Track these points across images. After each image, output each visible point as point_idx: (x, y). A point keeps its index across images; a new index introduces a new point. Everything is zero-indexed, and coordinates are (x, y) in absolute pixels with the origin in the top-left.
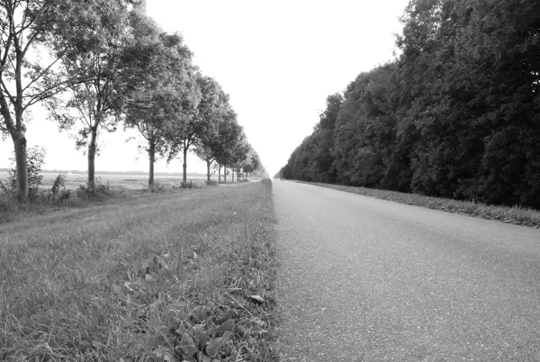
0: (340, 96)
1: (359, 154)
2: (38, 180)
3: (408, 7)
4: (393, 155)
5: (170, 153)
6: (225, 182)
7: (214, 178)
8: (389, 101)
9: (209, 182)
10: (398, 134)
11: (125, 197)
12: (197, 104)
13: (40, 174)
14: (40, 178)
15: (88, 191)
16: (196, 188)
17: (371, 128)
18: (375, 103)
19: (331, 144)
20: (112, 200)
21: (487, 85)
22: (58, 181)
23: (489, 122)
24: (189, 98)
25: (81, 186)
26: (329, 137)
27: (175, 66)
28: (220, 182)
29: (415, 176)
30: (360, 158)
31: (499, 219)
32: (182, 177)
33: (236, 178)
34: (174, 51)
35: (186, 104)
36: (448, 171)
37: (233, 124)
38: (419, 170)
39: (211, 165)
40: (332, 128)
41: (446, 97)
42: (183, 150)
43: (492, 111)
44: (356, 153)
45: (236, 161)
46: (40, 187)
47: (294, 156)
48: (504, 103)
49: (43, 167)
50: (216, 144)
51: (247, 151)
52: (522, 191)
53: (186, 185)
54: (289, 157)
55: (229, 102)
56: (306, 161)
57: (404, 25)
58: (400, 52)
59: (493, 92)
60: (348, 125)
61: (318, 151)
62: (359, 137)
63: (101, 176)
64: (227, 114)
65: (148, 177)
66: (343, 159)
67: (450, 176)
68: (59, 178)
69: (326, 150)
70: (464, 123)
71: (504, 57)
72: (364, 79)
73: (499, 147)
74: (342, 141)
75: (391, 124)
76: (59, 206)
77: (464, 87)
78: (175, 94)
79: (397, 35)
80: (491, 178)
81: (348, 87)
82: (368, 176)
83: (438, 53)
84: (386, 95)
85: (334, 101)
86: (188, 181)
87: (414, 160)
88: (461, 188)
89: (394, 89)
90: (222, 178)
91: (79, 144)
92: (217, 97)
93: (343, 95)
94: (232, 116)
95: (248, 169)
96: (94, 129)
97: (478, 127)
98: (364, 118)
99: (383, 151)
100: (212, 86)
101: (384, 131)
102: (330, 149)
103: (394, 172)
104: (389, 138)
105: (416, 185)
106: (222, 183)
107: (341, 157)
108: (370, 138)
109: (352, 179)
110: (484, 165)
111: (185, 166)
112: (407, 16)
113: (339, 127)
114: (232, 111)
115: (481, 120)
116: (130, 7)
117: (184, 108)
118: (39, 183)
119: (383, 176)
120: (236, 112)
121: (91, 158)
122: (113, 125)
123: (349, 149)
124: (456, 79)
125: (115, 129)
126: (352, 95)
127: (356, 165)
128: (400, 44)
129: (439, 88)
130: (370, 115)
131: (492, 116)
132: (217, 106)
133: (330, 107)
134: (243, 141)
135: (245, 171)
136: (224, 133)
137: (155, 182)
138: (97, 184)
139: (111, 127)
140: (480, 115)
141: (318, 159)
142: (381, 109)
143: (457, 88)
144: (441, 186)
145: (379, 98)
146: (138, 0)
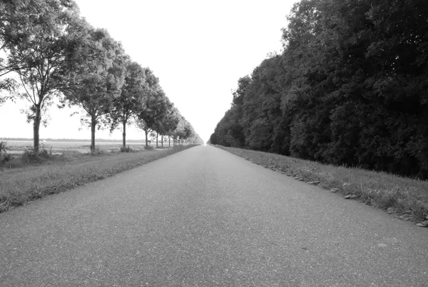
0: (248, 78)
1: (256, 124)
3: (294, 9)
4: (280, 124)
5: (113, 125)
6: (162, 147)
7: (153, 144)
8: (278, 82)
9: (147, 147)
11: (63, 159)
12: (120, 85)
15: (30, 155)
16: (133, 151)
17: (266, 104)
18: (269, 84)
19: (241, 117)
20: (49, 162)
21: (333, 70)
22: (1, 148)
23: (334, 99)
24: (112, 80)
25: (25, 151)
26: (240, 110)
27: (99, 56)
28: (158, 147)
29: (292, 141)
30: (257, 127)
31: (295, 176)
32: (122, 143)
33: (172, 144)
34: (99, 45)
35: (109, 86)
36: (313, 137)
38: (295, 137)
39: (149, 133)
40: (242, 103)
42: (122, 122)
43: (338, 89)
45: (168, 130)
47: (218, 125)
48: (343, 83)
50: (148, 117)
51: (177, 122)
53: (125, 149)
55: (159, 83)
56: (226, 130)
57: (289, 22)
58: (287, 43)
59: (339, 75)
60: (252, 101)
61: (232, 122)
62: (257, 110)
64: (157, 94)
65: (90, 143)
66: (247, 129)
67: (314, 141)
68: (1, 144)
69: (237, 122)
71: (343, 48)
73: (340, 118)
74: (247, 114)
75: (279, 100)
77: (317, 71)
78: (100, 78)
79: (284, 30)
80: (339, 142)
81: (254, 71)
82: (263, 141)
84: (276, 77)
85: (244, 82)
86: (127, 147)
87: (292, 129)
88: (320, 151)
89: (282, 73)
90: (160, 144)
91: (30, 118)
92: (143, 80)
93: (251, 77)
94: (161, 94)
95: (183, 136)
96: (38, 106)
97: (329, 102)
98: (262, 96)
99: (274, 122)
100: (140, 71)
101: (273, 105)
102: (239, 121)
103: (280, 138)
104: (277, 111)
105: (293, 148)
106: (159, 148)
107: (246, 126)
108: (266, 111)
109: (251, 144)
110: (333, 132)
111: (124, 134)
112: (294, 15)
113: (246, 102)
114: (161, 91)
115: (329, 96)
116: (65, 9)
119: (272, 142)
121: (36, 129)
122: (62, 102)
123: (251, 120)
125: (64, 105)
127: (253, 132)
128: (285, 37)
129: (301, 71)
130: (266, 93)
131: (336, 94)
132: (144, 87)
133: (241, 87)
134: (175, 114)
135: (180, 138)
136: (154, 108)
137: (96, 147)
138: (41, 150)
139: (61, 104)
140: (329, 93)
141: (231, 128)
142: (273, 88)
143: (312, 72)
144: (309, 149)
145: (272, 79)
146: (71, 3)
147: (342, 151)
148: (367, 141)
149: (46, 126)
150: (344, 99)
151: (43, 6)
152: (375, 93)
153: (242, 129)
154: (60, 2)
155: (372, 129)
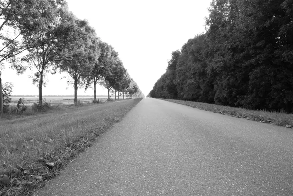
0: (179, 52)
1: (188, 83)
2: (9, 101)
3: (213, 3)
4: (205, 83)
5: (87, 85)
6: (119, 100)
7: (112, 97)
8: (204, 54)
9: (109, 100)
10: (207, 72)
11: (59, 109)
12: (97, 58)
13: (10, 97)
14: (10, 99)
15: (38, 106)
16: (101, 103)
17: (194, 69)
18: (196, 55)
19: (174, 78)
20: (51, 111)
21: (250, 45)
22: (20, 101)
23: (251, 65)
25: (34, 103)
26: (174, 74)
27: (84, 38)
28: (116, 100)
29: (216, 94)
30: (189, 85)
31: (245, 117)
32: (93, 98)
33: (125, 97)
34: (83, 30)
35: (90, 58)
36: (233, 91)
37: (120, 68)
38: (218, 91)
39: (111, 91)
40: (175, 69)
41: (229, 51)
42: (93, 83)
43: (253, 58)
44: (186, 82)
45: (123, 88)
46: (11, 104)
47: (156, 84)
48: (259, 54)
49: (12, 94)
50: (111, 79)
51: (129, 83)
52: (270, 102)
53: (95, 102)
54: (154, 85)
55: (118, 56)
56: (162, 87)
57: (210, 13)
58: (208, 27)
59: (255, 48)
60: (183, 68)
61: (168, 82)
62: (187, 74)
63: (46, 98)
64: (117, 63)
65: (74, 98)
66: (180, 86)
67: (234, 94)
68: (20, 100)
69: (172, 81)
70: (239, 65)
71: (258, 30)
72: (191, 42)
73: (256, 78)
74: (180, 76)
75: (204, 66)
76: (20, 115)
77: (238, 46)
78: (84, 53)
79: (206, 18)
80: (254, 95)
81: (183, 47)
82: (193, 95)
83: (227, 28)
84: (202, 51)
85: (176, 55)
86: (97, 100)
87: (215, 86)
88: (239, 101)
89: (206, 48)
90: (117, 98)
91: (34, 81)
92: (110, 54)
93: (181, 51)
94: (120, 64)
95: (132, 92)
96: (41, 73)
97: (247, 67)
98: (191, 64)
99: (200, 81)
100: (107, 48)
101: (200, 70)
102: (174, 81)
103: (206, 93)
104: (203, 74)
105: (217, 99)
107: (179, 85)
108: (194, 74)
109: (185, 97)
110: (250, 88)
111: (95, 91)
112: (212, 8)
113: (178, 68)
114: (120, 61)
115: (247, 63)
116: (59, 6)
117: (89, 61)
118: (10, 102)
119: (200, 95)
120: (122, 61)
121: (40, 88)
122: (54, 70)
123: (183, 80)
124: (234, 41)
125: (55, 72)
126: (185, 51)
127: (186, 89)
128: (208, 23)
129: (226, 46)
130: (193, 62)
131: (253, 61)
132: (110, 59)
133: (174, 58)
134: (127, 77)
135: (130, 93)
136: (116, 73)
137: (78, 100)
138: (43, 103)
139: (53, 71)
140: (247, 60)
141: (167, 86)
142: (199, 58)
143: (234, 46)
144: (229, 99)
145: (198, 52)
146: (64, 2)
147: (256, 101)
148: (276, 93)
149: (45, 86)
150: (258, 65)
151: (47, 4)
152: (282, 60)
153: (175, 86)
154: (56, 1)
155: (279, 86)
